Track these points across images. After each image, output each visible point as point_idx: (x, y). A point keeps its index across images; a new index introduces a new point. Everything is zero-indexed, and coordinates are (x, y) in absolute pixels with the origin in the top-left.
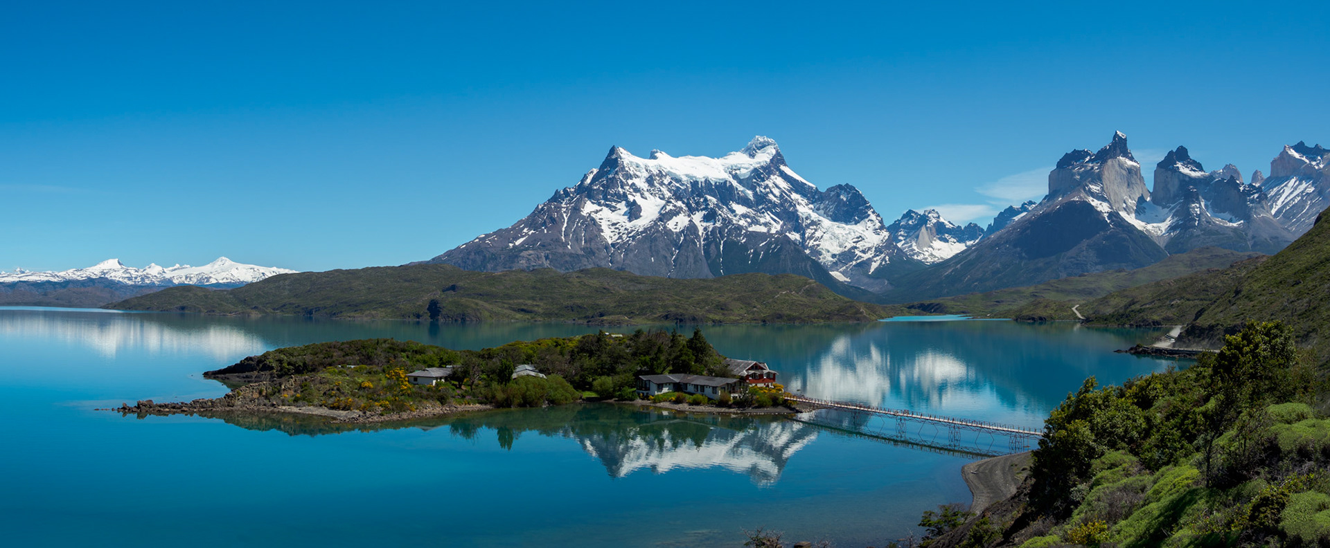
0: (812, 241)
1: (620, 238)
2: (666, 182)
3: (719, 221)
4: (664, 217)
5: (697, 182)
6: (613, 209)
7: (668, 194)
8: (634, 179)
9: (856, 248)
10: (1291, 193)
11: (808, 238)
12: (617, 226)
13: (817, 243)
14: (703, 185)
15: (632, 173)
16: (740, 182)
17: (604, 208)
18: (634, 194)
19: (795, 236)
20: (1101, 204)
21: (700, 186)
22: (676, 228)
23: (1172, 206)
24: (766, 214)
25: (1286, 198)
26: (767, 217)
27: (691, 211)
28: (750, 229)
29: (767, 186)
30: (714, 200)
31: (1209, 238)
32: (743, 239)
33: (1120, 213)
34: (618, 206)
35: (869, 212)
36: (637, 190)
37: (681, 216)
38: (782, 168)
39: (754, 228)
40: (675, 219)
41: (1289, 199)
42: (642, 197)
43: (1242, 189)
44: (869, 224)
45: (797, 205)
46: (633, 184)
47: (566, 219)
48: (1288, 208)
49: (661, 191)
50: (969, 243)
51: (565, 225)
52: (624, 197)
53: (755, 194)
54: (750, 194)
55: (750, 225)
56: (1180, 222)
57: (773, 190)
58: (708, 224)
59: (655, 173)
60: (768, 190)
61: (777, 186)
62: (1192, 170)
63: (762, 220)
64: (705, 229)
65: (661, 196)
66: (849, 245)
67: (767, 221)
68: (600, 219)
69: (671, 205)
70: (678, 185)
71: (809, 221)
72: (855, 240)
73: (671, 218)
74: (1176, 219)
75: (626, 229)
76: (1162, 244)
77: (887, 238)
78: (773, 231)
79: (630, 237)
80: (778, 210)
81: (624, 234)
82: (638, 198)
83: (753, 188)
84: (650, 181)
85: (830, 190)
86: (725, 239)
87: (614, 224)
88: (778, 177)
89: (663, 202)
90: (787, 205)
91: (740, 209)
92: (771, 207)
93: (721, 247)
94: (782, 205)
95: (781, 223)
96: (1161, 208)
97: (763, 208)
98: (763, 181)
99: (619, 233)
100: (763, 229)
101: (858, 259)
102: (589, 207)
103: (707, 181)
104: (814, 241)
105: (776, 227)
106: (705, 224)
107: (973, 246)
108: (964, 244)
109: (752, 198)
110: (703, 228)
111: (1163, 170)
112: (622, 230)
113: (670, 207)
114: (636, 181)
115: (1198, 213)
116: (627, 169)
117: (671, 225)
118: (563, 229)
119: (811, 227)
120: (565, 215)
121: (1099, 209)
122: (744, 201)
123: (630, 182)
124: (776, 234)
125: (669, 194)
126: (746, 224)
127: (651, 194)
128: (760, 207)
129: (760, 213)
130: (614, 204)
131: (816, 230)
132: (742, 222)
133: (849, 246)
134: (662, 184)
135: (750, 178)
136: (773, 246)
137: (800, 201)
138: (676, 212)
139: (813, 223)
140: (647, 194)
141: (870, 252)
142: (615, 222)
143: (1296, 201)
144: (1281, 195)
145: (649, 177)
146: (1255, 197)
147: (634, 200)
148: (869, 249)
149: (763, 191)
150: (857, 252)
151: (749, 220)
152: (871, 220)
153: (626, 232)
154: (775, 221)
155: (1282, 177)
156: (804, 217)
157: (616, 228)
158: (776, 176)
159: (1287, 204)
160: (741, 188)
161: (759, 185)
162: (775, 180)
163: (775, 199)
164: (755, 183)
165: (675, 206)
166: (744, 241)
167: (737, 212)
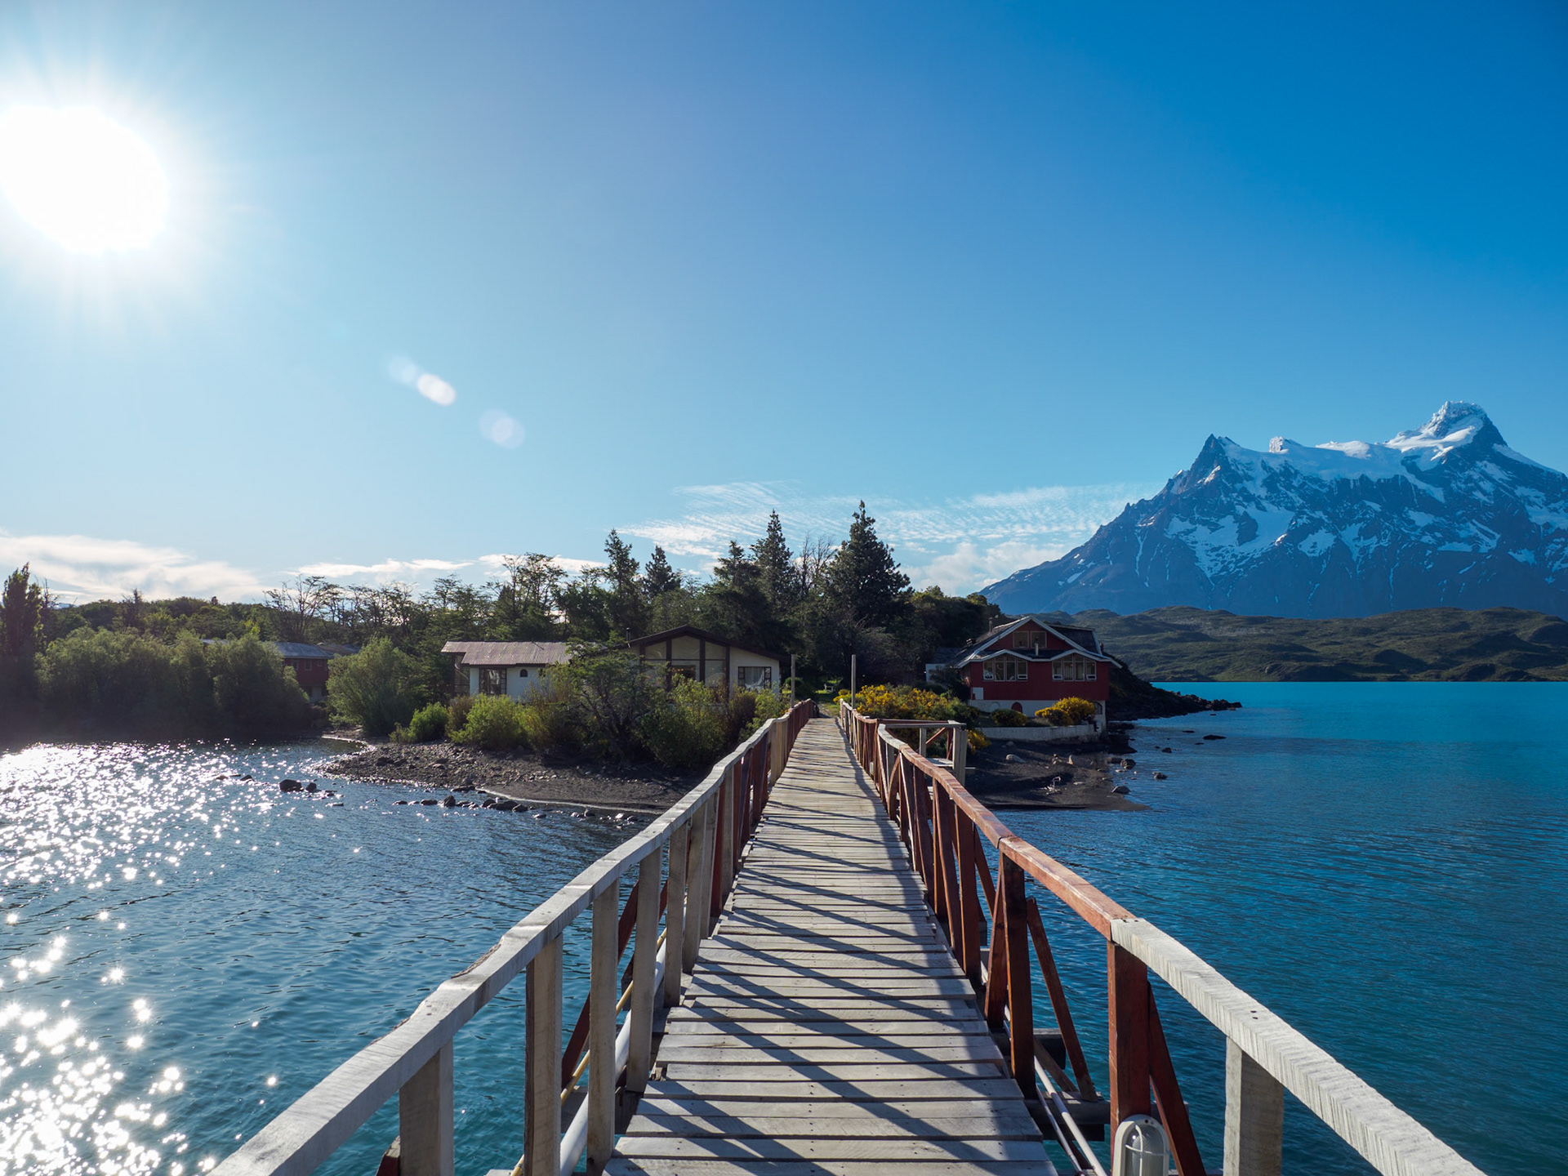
0: (1558, 563)
1: (1225, 568)
2: (1295, 484)
3: (1385, 538)
4: (1297, 535)
5: (1348, 481)
6: (1215, 527)
7: (1299, 501)
8: (1245, 481)
11: (1551, 558)
12: (1220, 552)
14: (1358, 484)
15: (1241, 472)
16: (1420, 475)
17: (1199, 526)
18: (1245, 504)
19: (1524, 556)
21: (1352, 486)
22: (1313, 552)
24: (1469, 524)
26: (1473, 529)
27: (1337, 524)
28: (1440, 549)
29: (1470, 479)
30: (1376, 507)
32: (1428, 564)
34: (1222, 522)
36: (1250, 498)
37: (1322, 532)
38: (1497, 447)
39: (1447, 547)
40: (1311, 538)
42: (1258, 508)
45: (1528, 508)
46: (1244, 489)
47: (1141, 544)
49: (1288, 497)
51: (1140, 553)
52: (1229, 509)
53: (1449, 493)
54: (1438, 494)
55: (1441, 542)
57: (1481, 483)
58: (1367, 542)
59: (1278, 471)
60: (1472, 485)
61: (1489, 478)
63: (1463, 534)
64: (1364, 550)
65: (1289, 505)
67: (1472, 534)
68: (1193, 543)
69: (1305, 516)
70: (1316, 487)
71: (1550, 531)
73: (1305, 537)
75: (1234, 556)
78: (1484, 549)
79: (1240, 567)
80: (1492, 516)
81: (1230, 563)
82: (1252, 510)
83: (1445, 485)
84: (1270, 483)
86: (1397, 565)
87: (1214, 549)
88: (1489, 464)
89: (1293, 514)
90: (1508, 506)
91: (1421, 519)
92: (1477, 512)
93: (1391, 577)
94: (1498, 507)
95: (1498, 536)
97: (1463, 515)
98: (1462, 470)
99: (1223, 562)
100: (1468, 548)
102: (1177, 525)
103: (1364, 479)
104: (1563, 562)
105: (1489, 544)
106: (1362, 543)
109: (1442, 500)
110: (1358, 549)
112: (1228, 557)
113: (1304, 520)
114: (1248, 484)
116: (1233, 468)
117: (1305, 546)
118: (1138, 559)
119: (1555, 540)
120: (1139, 538)
122: (1427, 504)
123: (1238, 486)
124: (1488, 554)
125: (1301, 501)
126: (1433, 541)
127: (1273, 503)
128: (1459, 514)
129: (1459, 523)
130: (1214, 520)
132: (1426, 539)
134: (1289, 487)
135: (1439, 469)
136: (1484, 573)
137: (1532, 499)
138: (1314, 526)
140: (1265, 503)
142: (1217, 546)
145: (1268, 478)
147: (1245, 513)
149: (1463, 486)
151: (1438, 535)
153: (1234, 559)
154: (1486, 534)
156: (1541, 524)
157: (1218, 555)
158: (1485, 462)
160: (1422, 485)
161: (1455, 478)
162: (1483, 468)
163: (1485, 498)
164: (1448, 474)
165: (1310, 518)
166: (1430, 566)
167: (1418, 523)
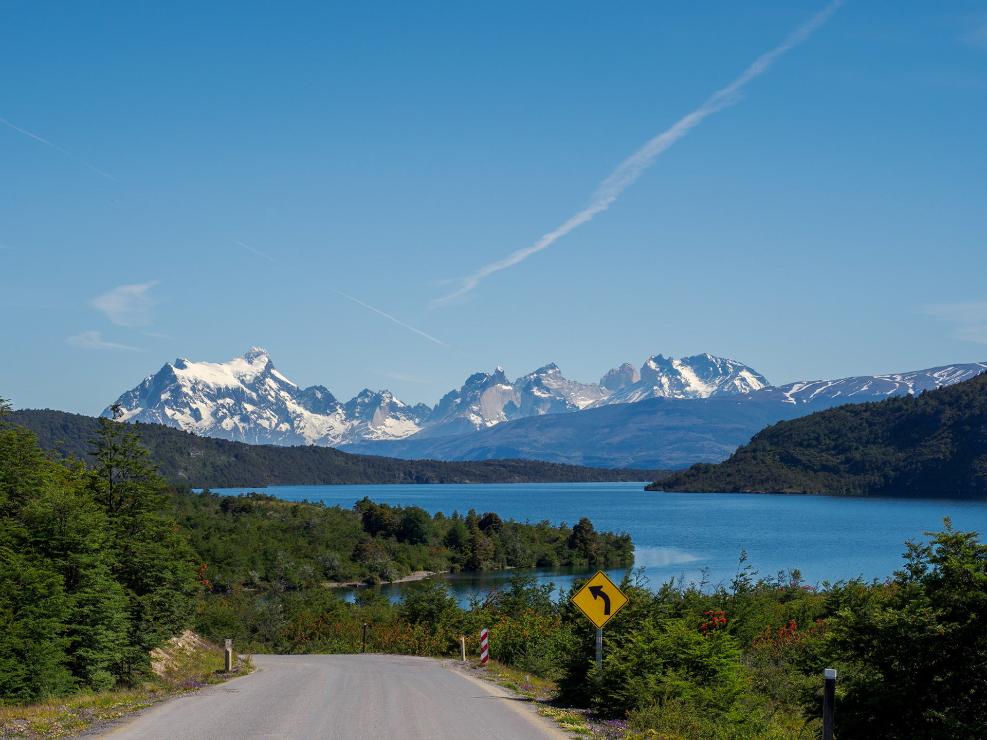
0: (299, 430)
5: (221, 388)
9: (329, 435)
11: (296, 427)
13: (302, 431)
14: (224, 389)
16: (248, 386)
19: (285, 427)
21: (222, 391)
24: (267, 411)
26: (268, 414)
28: (257, 423)
29: (266, 390)
35: (338, 408)
38: (273, 372)
39: (259, 421)
44: (337, 416)
45: (286, 402)
53: (258, 395)
54: (254, 395)
55: (257, 419)
57: (270, 392)
60: (267, 392)
61: (272, 388)
63: (265, 416)
66: (324, 432)
67: (268, 416)
70: (208, 389)
71: (295, 415)
72: (328, 429)
77: (350, 427)
78: (272, 423)
80: (274, 407)
83: (256, 391)
85: (308, 389)
88: (270, 380)
90: (280, 403)
91: (249, 407)
92: (269, 405)
94: (277, 403)
95: (277, 417)
97: (264, 406)
98: (263, 385)
100: (267, 423)
101: (330, 443)
103: (227, 388)
105: (274, 421)
119: (297, 419)
122: (251, 401)
124: (274, 426)
126: (254, 419)
128: (262, 405)
129: (263, 410)
131: (300, 421)
132: (252, 418)
133: (324, 434)
135: (254, 384)
137: (286, 398)
139: (298, 416)
141: (338, 438)
148: (338, 435)
149: (264, 393)
150: (330, 438)
151: (256, 416)
152: (339, 414)
154: (273, 416)
156: (292, 411)
160: (248, 391)
161: (260, 389)
162: (269, 384)
163: (272, 399)
164: (257, 387)
167: (248, 410)
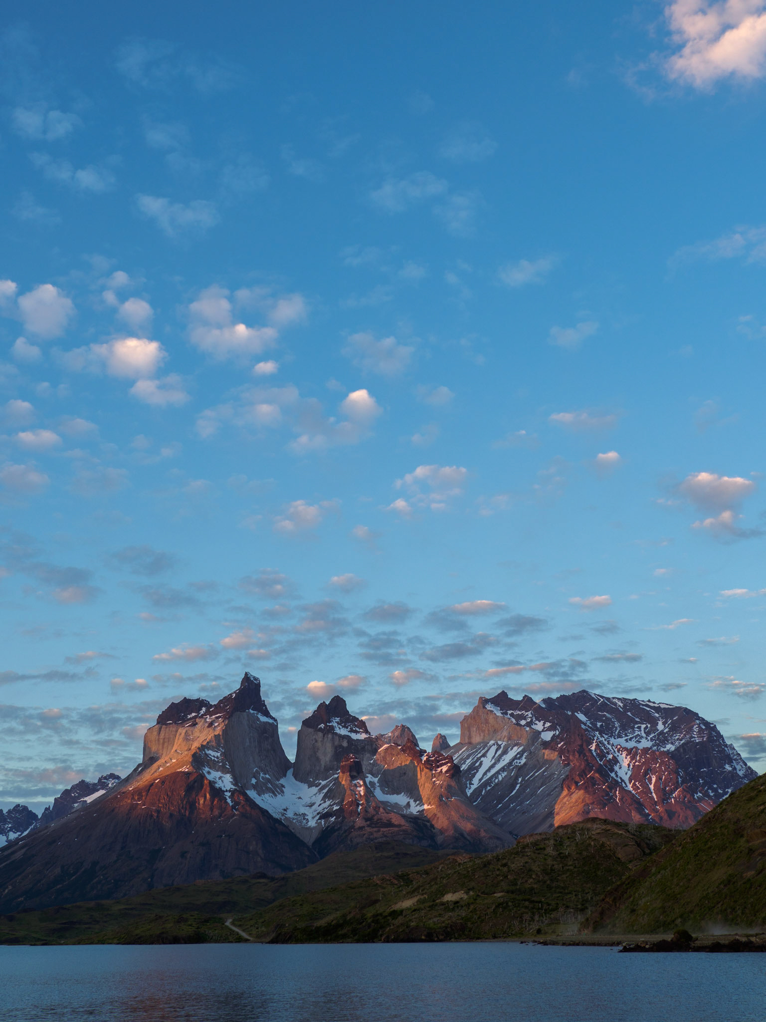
10: (492, 766)
20: (220, 778)
23: (323, 783)
25: (485, 774)
31: (379, 831)
33: (248, 792)
41: (489, 775)
43: (424, 758)
48: (489, 788)
50: (13, 836)
56: (336, 808)
62: (352, 731)
74: (328, 803)
76: (309, 839)
96: (306, 786)
107: (17, 840)
108: (5, 838)
111: (310, 730)
115: (362, 793)
121: (217, 786)
143: (500, 778)
144: (477, 769)
146: (444, 771)
155: (479, 743)
159: (488, 782)
